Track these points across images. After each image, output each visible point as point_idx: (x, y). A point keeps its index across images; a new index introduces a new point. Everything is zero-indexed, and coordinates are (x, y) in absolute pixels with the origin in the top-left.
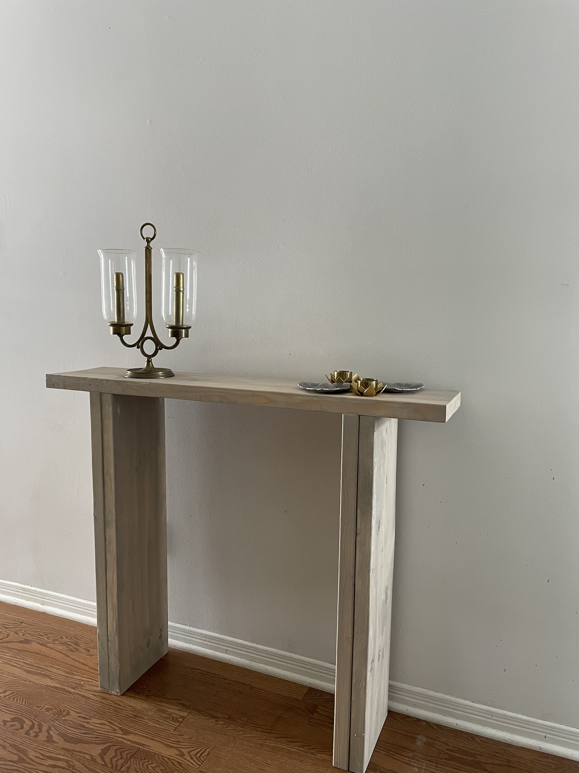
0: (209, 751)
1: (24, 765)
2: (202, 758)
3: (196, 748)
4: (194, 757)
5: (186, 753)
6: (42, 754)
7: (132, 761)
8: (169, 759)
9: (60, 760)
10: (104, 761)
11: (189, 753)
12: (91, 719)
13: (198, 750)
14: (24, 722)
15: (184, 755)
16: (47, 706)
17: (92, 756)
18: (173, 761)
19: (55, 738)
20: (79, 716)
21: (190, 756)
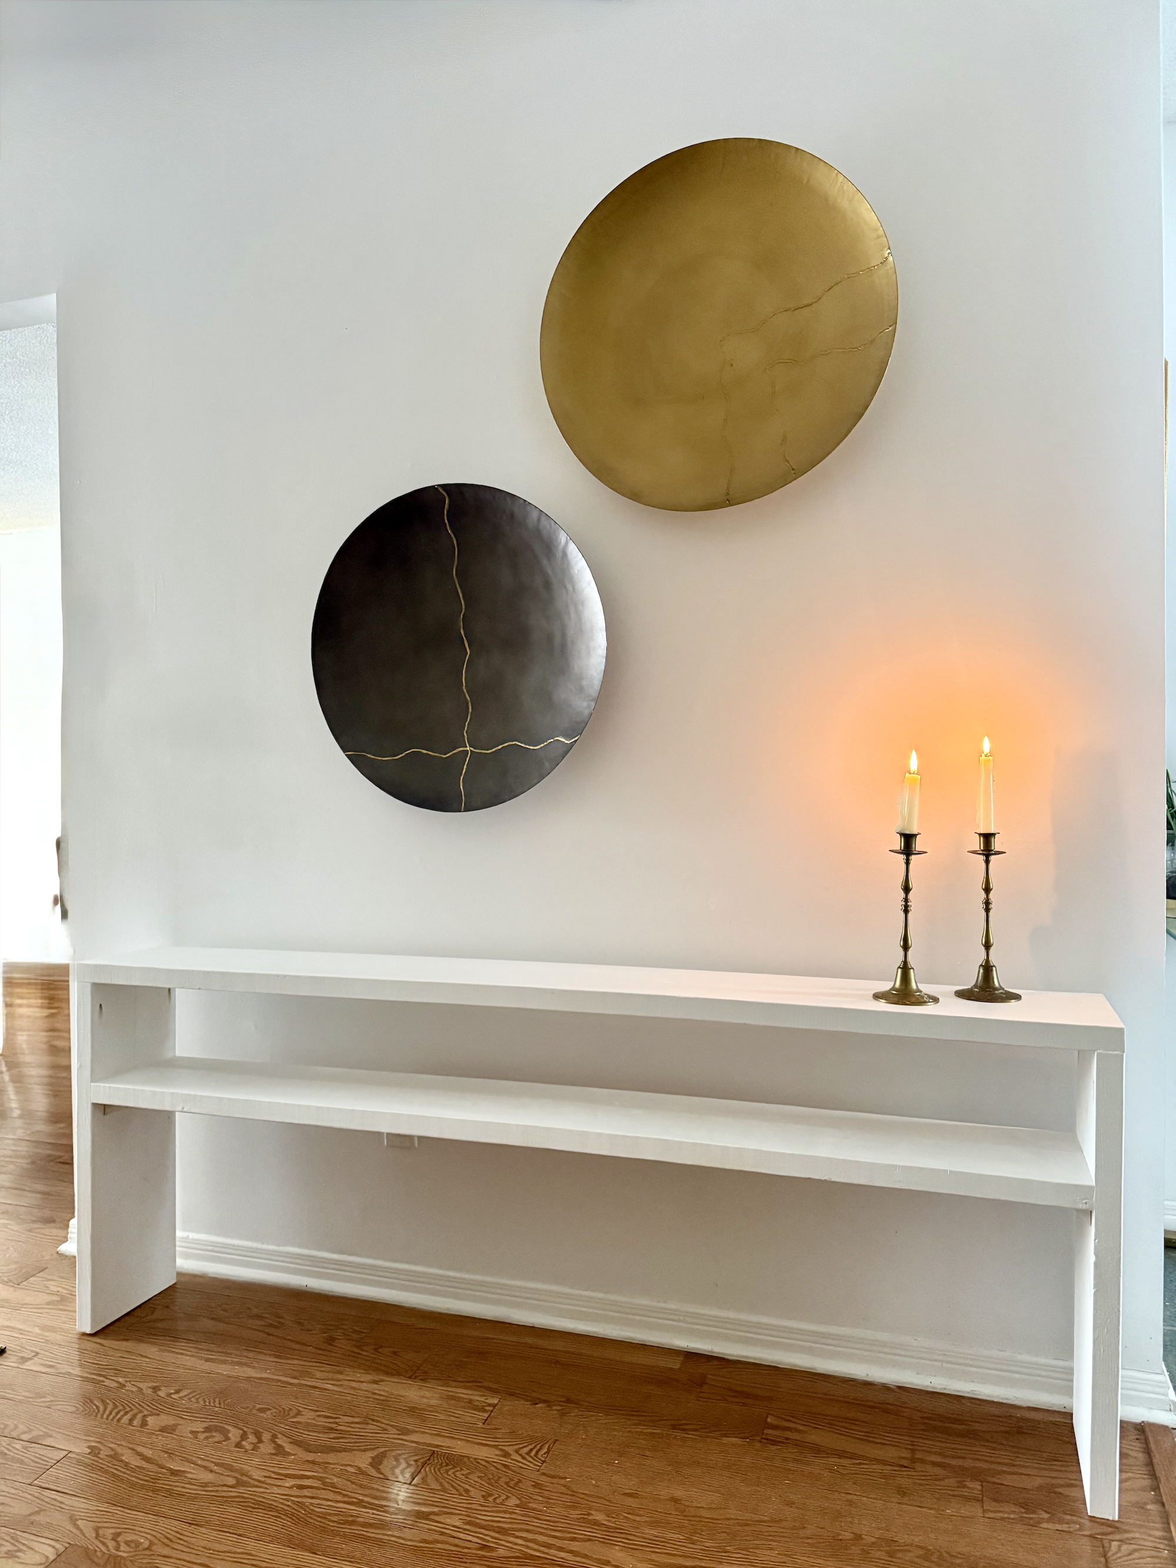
0: (549, 1446)
1: (249, 1489)
2: (539, 1456)
3: (526, 1444)
4: (527, 1457)
5: (512, 1453)
6: (274, 1472)
7: (427, 1469)
8: (487, 1462)
9: (308, 1477)
10: (382, 1474)
11: (517, 1452)
12: (339, 1418)
13: (531, 1447)
14: (228, 1431)
15: (510, 1455)
16: (258, 1406)
17: (359, 1468)
18: (494, 1464)
19: (288, 1448)
20: (319, 1416)
21: (521, 1455)
